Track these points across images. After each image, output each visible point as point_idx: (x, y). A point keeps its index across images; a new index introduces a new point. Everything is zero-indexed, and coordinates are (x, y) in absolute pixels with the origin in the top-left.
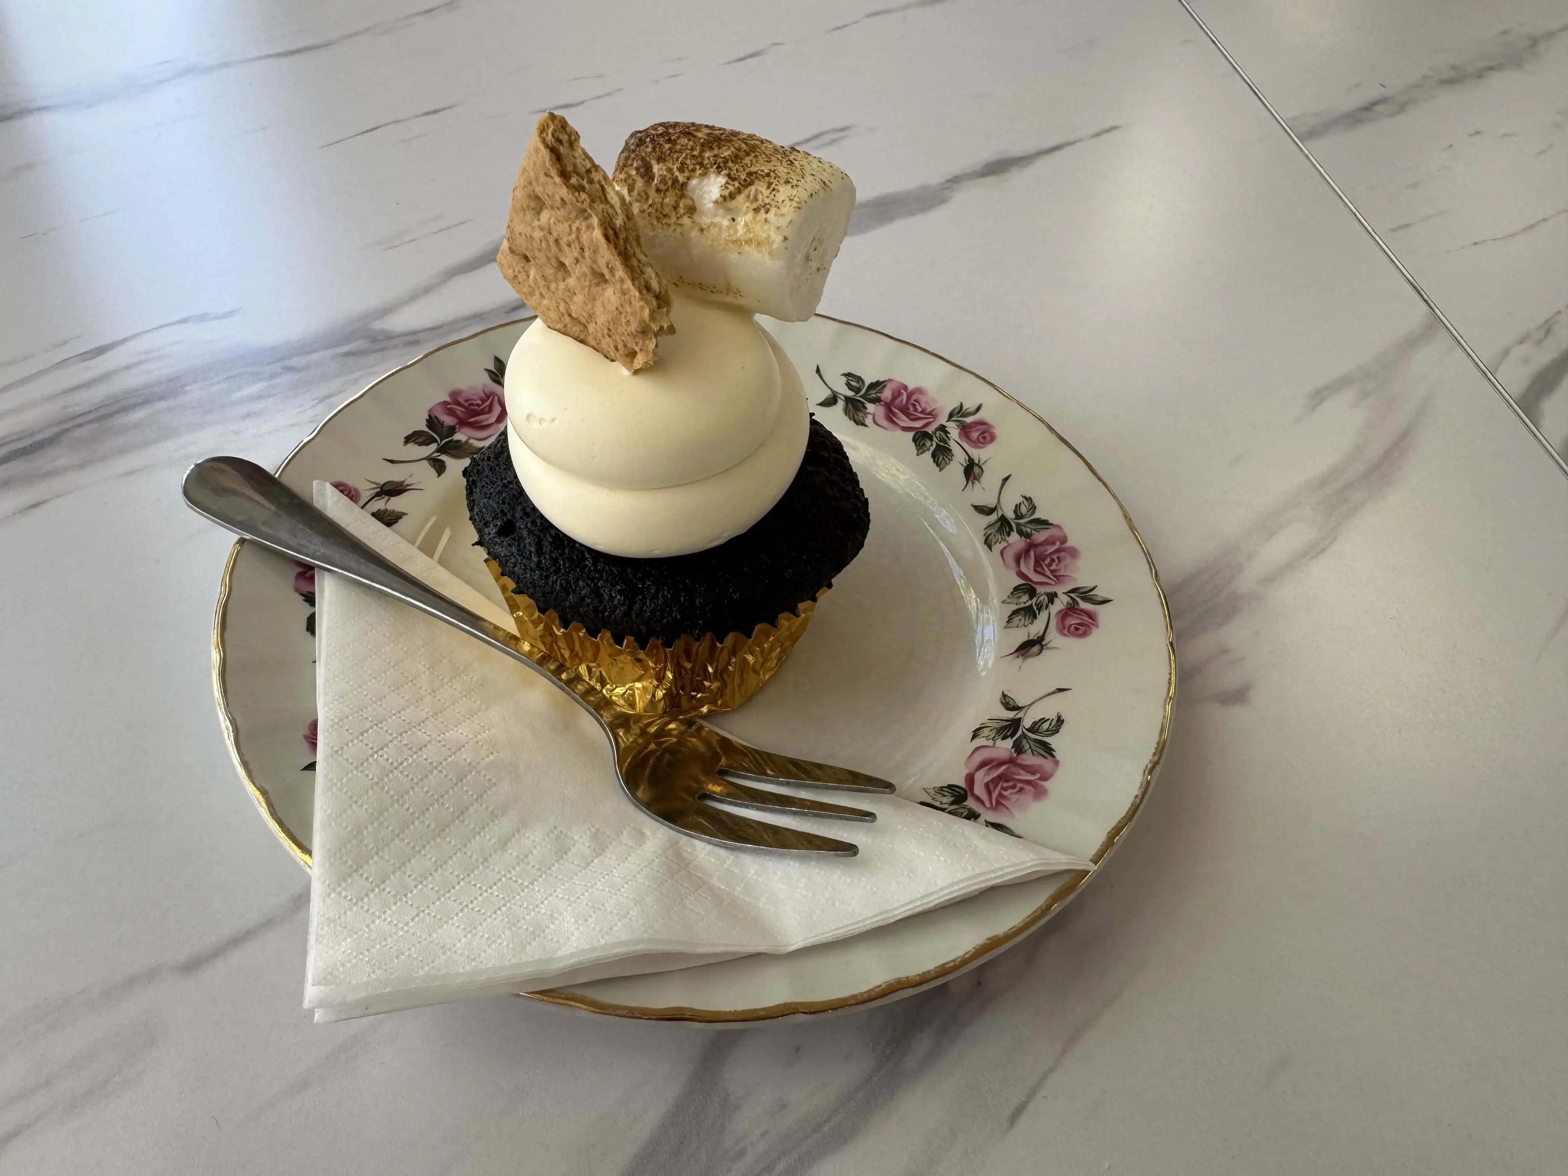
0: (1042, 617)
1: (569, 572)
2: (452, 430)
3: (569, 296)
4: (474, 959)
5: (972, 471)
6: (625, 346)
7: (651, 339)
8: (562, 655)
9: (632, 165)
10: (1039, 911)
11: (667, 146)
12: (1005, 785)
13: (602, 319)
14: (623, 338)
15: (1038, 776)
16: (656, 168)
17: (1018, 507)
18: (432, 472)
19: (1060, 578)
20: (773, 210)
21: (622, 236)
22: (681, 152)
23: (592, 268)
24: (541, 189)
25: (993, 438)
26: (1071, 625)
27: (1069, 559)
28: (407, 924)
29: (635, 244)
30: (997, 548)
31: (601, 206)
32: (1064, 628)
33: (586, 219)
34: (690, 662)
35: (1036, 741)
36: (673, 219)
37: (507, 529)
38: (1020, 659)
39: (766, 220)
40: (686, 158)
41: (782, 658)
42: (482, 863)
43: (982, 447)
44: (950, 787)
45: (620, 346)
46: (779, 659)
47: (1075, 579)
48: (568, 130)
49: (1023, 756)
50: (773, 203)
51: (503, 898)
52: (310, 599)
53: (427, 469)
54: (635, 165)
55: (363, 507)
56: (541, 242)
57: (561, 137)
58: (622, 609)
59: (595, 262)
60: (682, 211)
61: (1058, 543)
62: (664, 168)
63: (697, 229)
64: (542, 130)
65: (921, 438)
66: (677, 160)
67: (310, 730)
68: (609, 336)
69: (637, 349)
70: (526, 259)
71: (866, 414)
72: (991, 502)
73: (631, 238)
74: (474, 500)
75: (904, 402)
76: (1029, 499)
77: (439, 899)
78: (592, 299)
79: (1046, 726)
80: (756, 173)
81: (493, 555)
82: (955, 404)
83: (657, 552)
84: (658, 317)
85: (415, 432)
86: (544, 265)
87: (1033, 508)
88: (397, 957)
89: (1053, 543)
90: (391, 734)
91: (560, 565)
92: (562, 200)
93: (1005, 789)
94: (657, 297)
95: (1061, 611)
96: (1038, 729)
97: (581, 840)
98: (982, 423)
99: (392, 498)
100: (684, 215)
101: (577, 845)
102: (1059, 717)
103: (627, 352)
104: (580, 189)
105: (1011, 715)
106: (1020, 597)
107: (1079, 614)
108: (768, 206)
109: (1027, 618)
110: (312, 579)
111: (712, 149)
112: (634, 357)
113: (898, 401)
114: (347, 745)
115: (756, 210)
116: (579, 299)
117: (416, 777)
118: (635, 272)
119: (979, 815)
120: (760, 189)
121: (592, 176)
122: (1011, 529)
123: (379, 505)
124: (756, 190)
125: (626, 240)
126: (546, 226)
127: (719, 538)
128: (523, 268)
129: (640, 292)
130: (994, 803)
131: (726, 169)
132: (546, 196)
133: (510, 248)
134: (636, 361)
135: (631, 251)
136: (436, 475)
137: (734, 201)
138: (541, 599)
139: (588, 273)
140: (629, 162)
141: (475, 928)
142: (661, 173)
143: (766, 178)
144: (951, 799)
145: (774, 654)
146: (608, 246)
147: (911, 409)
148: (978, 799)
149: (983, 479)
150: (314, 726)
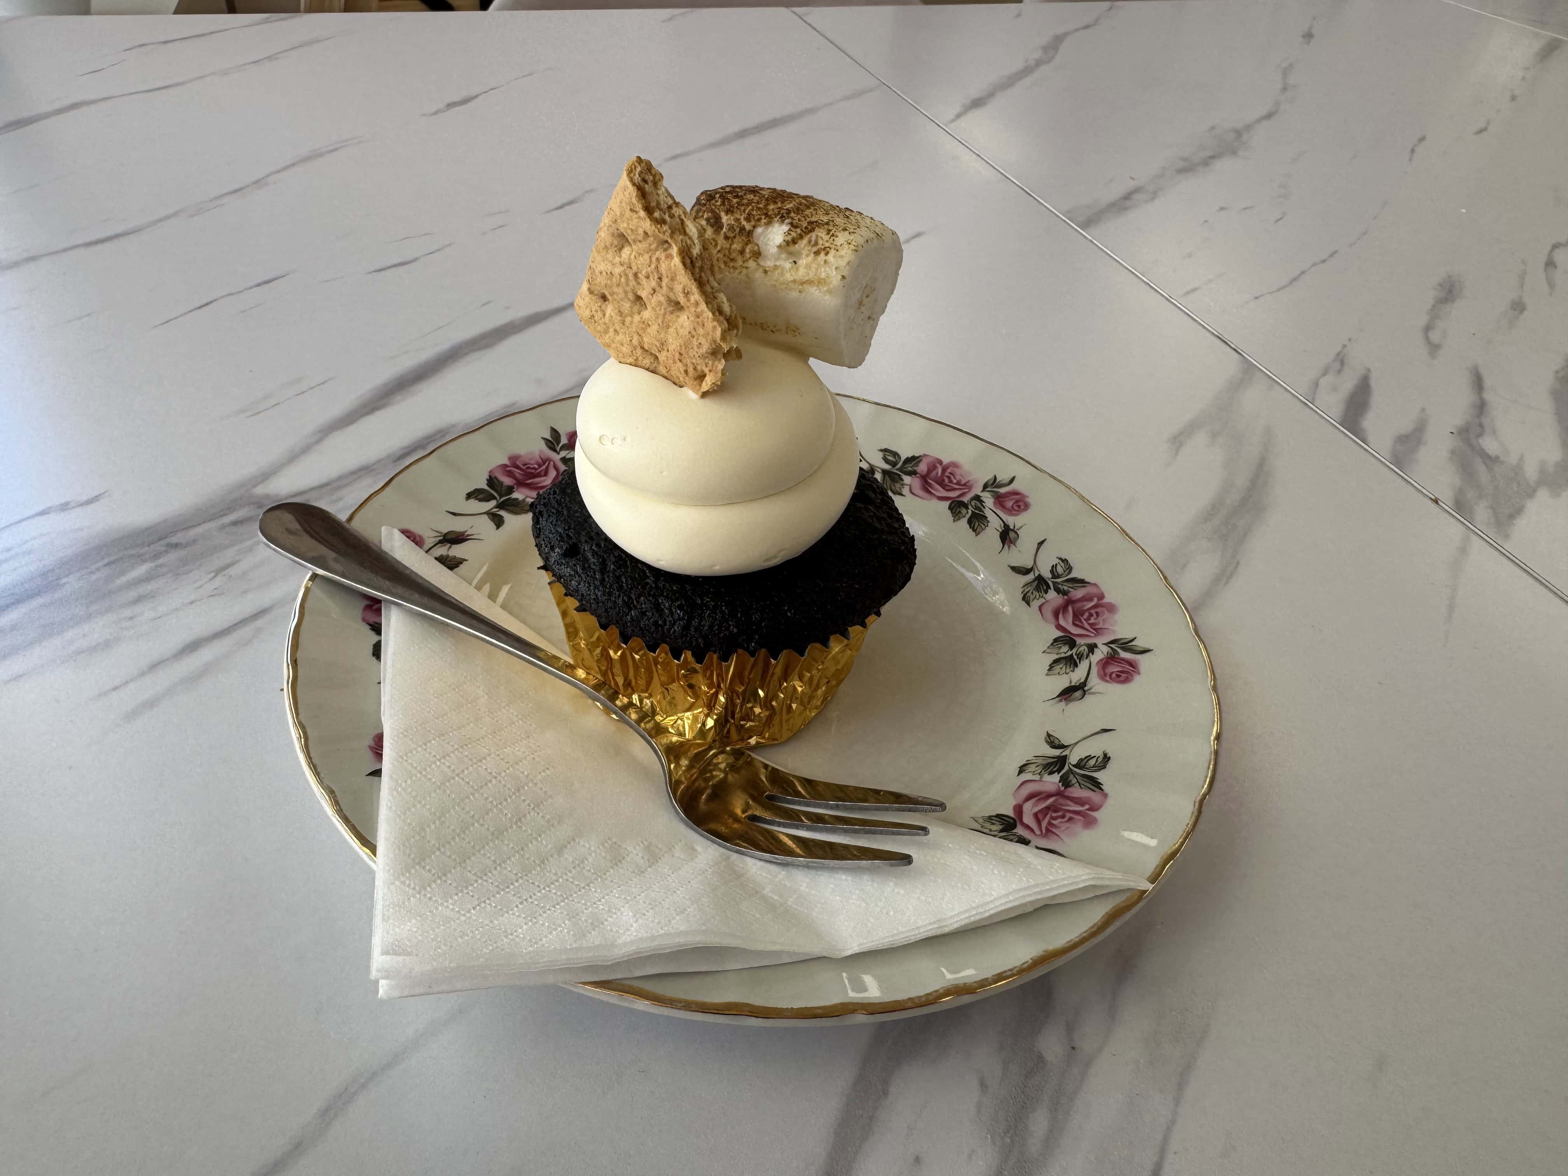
0: (1083, 666)
1: (631, 589)
2: (510, 490)
3: (642, 328)
4: (536, 943)
5: (1007, 536)
6: (695, 369)
7: (720, 360)
8: (616, 684)
9: (703, 216)
10: (1096, 927)
11: (735, 201)
12: (1054, 815)
13: (673, 344)
14: (694, 361)
15: (1087, 807)
16: (725, 218)
17: (1054, 568)
18: (492, 525)
19: (1099, 631)
20: (832, 252)
21: (698, 264)
22: (748, 205)
23: (668, 297)
24: (625, 225)
25: (1027, 506)
26: (1113, 673)
27: (1106, 615)
28: (469, 912)
29: (709, 272)
30: (1036, 604)
31: (681, 237)
32: (1105, 675)
33: (665, 250)
34: (742, 684)
35: (1084, 776)
36: (740, 263)
37: (572, 552)
38: (1063, 703)
39: (825, 262)
40: (753, 210)
41: (827, 698)
42: (539, 865)
43: (1016, 515)
44: (998, 816)
45: (691, 370)
46: (825, 699)
47: (1114, 631)
48: (653, 171)
49: (1070, 789)
50: (833, 246)
51: (562, 895)
52: (377, 629)
53: (487, 524)
54: (705, 216)
55: (427, 552)
56: (621, 276)
57: (647, 177)
58: (681, 623)
59: (671, 289)
60: (748, 256)
61: (1096, 600)
62: (732, 218)
63: (761, 270)
64: (630, 172)
65: (956, 507)
66: (744, 212)
67: (374, 741)
68: (680, 361)
69: (706, 370)
70: (604, 298)
71: (903, 485)
72: (1029, 564)
73: (706, 267)
74: (540, 529)
75: (939, 474)
76: (1065, 561)
77: (498, 893)
78: (665, 327)
79: (1092, 762)
80: (816, 222)
81: (558, 577)
82: (989, 477)
83: (717, 568)
84: (728, 338)
85: (476, 490)
86: (622, 300)
87: (1070, 569)
88: (461, 937)
89: (1091, 600)
90: (453, 746)
91: (623, 582)
92: (646, 233)
93: (1055, 818)
94: (728, 320)
95: (1101, 660)
96: (1085, 765)
97: (635, 852)
98: (1016, 493)
99: (453, 546)
100: (750, 258)
101: (631, 855)
102: (1105, 755)
103: (696, 375)
104: (663, 222)
105: (1057, 752)
106: (1060, 648)
107: (1119, 662)
108: (828, 249)
109: (1068, 667)
110: (378, 612)
111: (775, 203)
112: (702, 381)
113: (933, 474)
114: (411, 752)
115: (817, 253)
116: (653, 329)
117: (477, 785)
118: (710, 298)
119: (1030, 842)
120: (820, 234)
121: (673, 211)
122: (1048, 587)
123: (442, 551)
124: (817, 236)
125: (702, 269)
126: (627, 261)
127: (775, 557)
128: (600, 307)
129: (713, 314)
130: (1044, 831)
131: (788, 218)
132: (629, 232)
133: (589, 289)
134: (704, 384)
135: (705, 279)
136: (495, 527)
137: (797, 246)
138: (603, 614)
139: (664, 302)
140: (700, 214)
141: (535, 918)
142: (729, 222)
143: (826, 227)
144: (1001, 827)
145: (820, 692)
146: (686, 272)
147: (947, 480)
148: (1028, 827)
149: (1018, 543)
150: (379, 740)
